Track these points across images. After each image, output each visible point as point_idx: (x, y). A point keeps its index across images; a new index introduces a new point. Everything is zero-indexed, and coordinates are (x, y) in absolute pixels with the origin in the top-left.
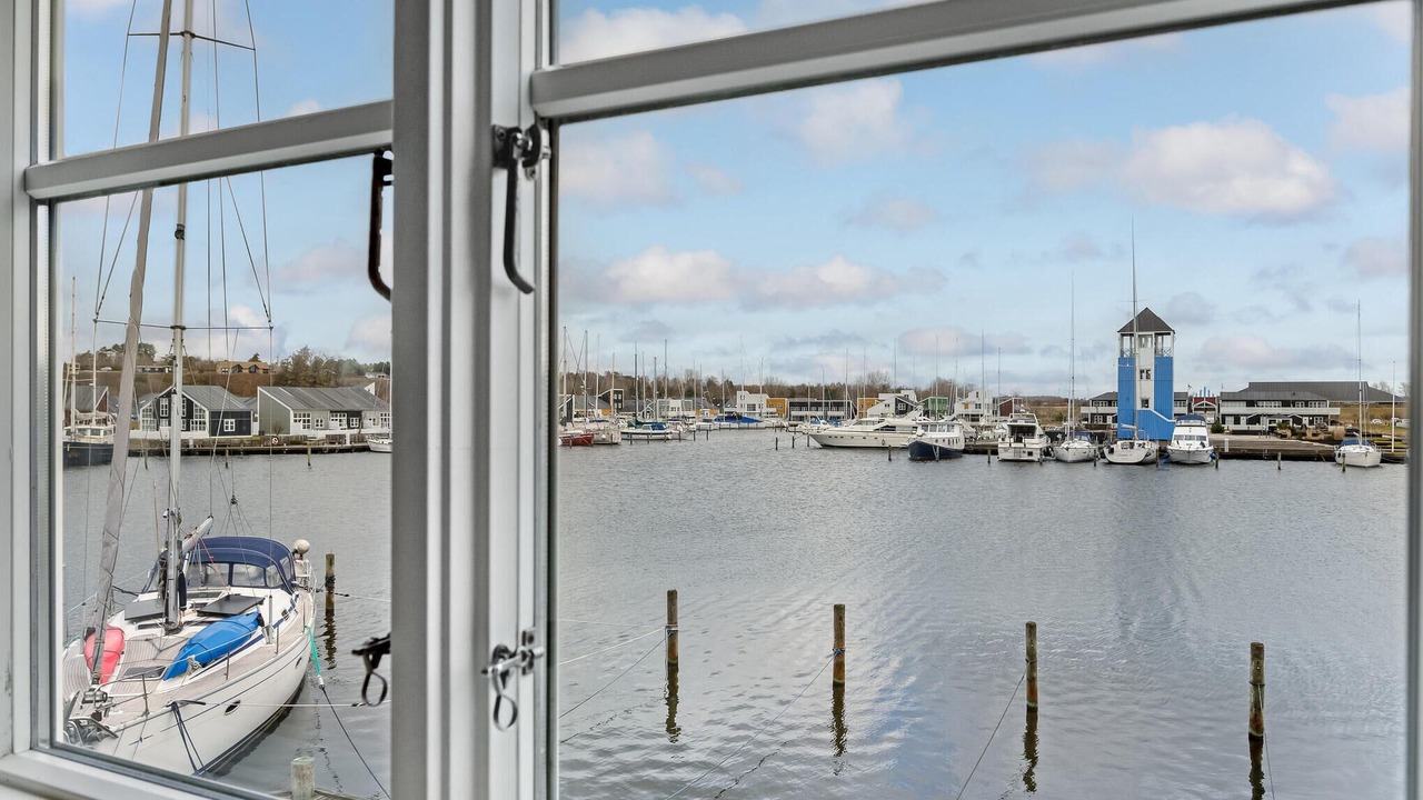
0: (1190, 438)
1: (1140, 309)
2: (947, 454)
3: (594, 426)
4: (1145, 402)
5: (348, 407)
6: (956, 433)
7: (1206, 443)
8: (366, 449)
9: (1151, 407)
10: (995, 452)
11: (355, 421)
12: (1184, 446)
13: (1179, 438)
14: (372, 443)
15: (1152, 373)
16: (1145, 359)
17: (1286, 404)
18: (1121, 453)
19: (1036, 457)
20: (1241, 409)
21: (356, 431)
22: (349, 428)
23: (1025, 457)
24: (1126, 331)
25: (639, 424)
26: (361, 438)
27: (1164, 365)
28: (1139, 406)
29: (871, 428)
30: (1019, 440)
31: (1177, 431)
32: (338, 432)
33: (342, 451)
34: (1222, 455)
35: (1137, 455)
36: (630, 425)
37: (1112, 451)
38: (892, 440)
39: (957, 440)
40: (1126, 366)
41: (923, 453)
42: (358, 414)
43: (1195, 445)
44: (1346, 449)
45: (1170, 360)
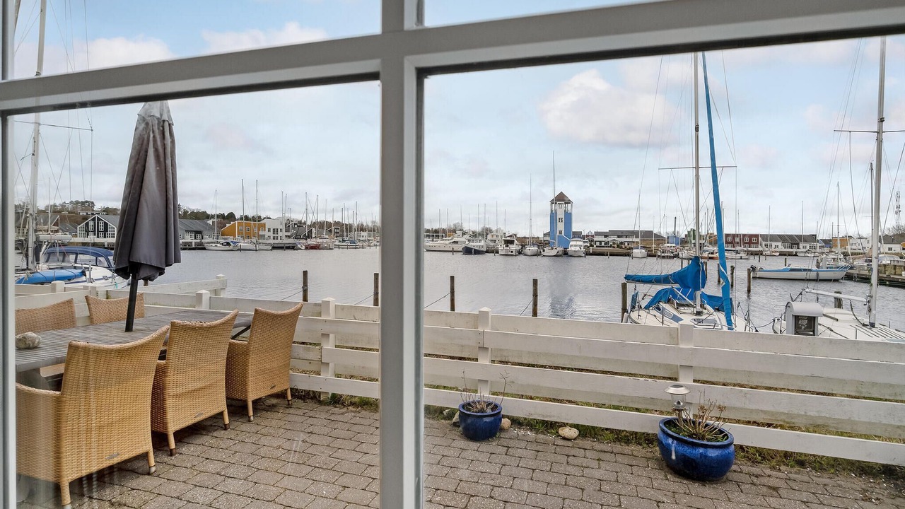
0: (576, 246)
1: (557, 194)
2: (477, 252)
3: (321, 240)
4: (561, 232)
5: (195, 229)
6: (482, 243)
7: (582, 248)
8: (204, 249)
9: (563, 234)
10: (498, 252)
11: (198, 236)
12: (573, 249)
13: (572, 246)
14: (207, 246)
15: (563, 220)
16: (561, 214)
17: (619, 237)
18: (548, 251)
19: (514, 253)
20: (602, 238)
21: (198, 241)
22: (195, 239)
23: (510, 253)
24: (552, 202)
25: (344, 241)
26: (201, 244)
27: (568, 217)
28: (558, 234)
29: (447, 242)
30: (507, 246)
31: (571, 243)
32: (189, 240)
33: (190, 249)
34: (587, 254)
35: (554, 252)
36: (340, 242)
37: (544, 251)
38: (457, 247)
39: (483, 246)
40: (553, 216)
41: (468, 251)
42: (200, 232)
43: (577, 248)
44: (634, 251)
45: (571, 214)
